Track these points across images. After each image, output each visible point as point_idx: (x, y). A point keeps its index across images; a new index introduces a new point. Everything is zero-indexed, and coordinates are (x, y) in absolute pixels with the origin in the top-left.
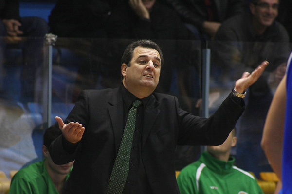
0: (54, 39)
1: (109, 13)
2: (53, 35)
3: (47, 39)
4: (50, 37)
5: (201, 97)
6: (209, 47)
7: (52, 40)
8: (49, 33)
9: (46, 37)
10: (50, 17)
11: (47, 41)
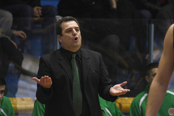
0: (60, 19)
1: (94, 3)
2: (60, 17)
3: (56, 19)
4: (58, 18)
5: (149, 53)
6: (153, 23)
7: (59, 19)
8: (57, 15)
9: (56, 18)
10: (58, 6)
11: (56, 20)
